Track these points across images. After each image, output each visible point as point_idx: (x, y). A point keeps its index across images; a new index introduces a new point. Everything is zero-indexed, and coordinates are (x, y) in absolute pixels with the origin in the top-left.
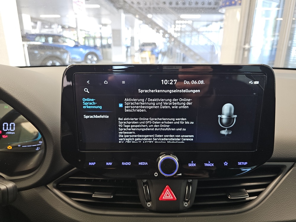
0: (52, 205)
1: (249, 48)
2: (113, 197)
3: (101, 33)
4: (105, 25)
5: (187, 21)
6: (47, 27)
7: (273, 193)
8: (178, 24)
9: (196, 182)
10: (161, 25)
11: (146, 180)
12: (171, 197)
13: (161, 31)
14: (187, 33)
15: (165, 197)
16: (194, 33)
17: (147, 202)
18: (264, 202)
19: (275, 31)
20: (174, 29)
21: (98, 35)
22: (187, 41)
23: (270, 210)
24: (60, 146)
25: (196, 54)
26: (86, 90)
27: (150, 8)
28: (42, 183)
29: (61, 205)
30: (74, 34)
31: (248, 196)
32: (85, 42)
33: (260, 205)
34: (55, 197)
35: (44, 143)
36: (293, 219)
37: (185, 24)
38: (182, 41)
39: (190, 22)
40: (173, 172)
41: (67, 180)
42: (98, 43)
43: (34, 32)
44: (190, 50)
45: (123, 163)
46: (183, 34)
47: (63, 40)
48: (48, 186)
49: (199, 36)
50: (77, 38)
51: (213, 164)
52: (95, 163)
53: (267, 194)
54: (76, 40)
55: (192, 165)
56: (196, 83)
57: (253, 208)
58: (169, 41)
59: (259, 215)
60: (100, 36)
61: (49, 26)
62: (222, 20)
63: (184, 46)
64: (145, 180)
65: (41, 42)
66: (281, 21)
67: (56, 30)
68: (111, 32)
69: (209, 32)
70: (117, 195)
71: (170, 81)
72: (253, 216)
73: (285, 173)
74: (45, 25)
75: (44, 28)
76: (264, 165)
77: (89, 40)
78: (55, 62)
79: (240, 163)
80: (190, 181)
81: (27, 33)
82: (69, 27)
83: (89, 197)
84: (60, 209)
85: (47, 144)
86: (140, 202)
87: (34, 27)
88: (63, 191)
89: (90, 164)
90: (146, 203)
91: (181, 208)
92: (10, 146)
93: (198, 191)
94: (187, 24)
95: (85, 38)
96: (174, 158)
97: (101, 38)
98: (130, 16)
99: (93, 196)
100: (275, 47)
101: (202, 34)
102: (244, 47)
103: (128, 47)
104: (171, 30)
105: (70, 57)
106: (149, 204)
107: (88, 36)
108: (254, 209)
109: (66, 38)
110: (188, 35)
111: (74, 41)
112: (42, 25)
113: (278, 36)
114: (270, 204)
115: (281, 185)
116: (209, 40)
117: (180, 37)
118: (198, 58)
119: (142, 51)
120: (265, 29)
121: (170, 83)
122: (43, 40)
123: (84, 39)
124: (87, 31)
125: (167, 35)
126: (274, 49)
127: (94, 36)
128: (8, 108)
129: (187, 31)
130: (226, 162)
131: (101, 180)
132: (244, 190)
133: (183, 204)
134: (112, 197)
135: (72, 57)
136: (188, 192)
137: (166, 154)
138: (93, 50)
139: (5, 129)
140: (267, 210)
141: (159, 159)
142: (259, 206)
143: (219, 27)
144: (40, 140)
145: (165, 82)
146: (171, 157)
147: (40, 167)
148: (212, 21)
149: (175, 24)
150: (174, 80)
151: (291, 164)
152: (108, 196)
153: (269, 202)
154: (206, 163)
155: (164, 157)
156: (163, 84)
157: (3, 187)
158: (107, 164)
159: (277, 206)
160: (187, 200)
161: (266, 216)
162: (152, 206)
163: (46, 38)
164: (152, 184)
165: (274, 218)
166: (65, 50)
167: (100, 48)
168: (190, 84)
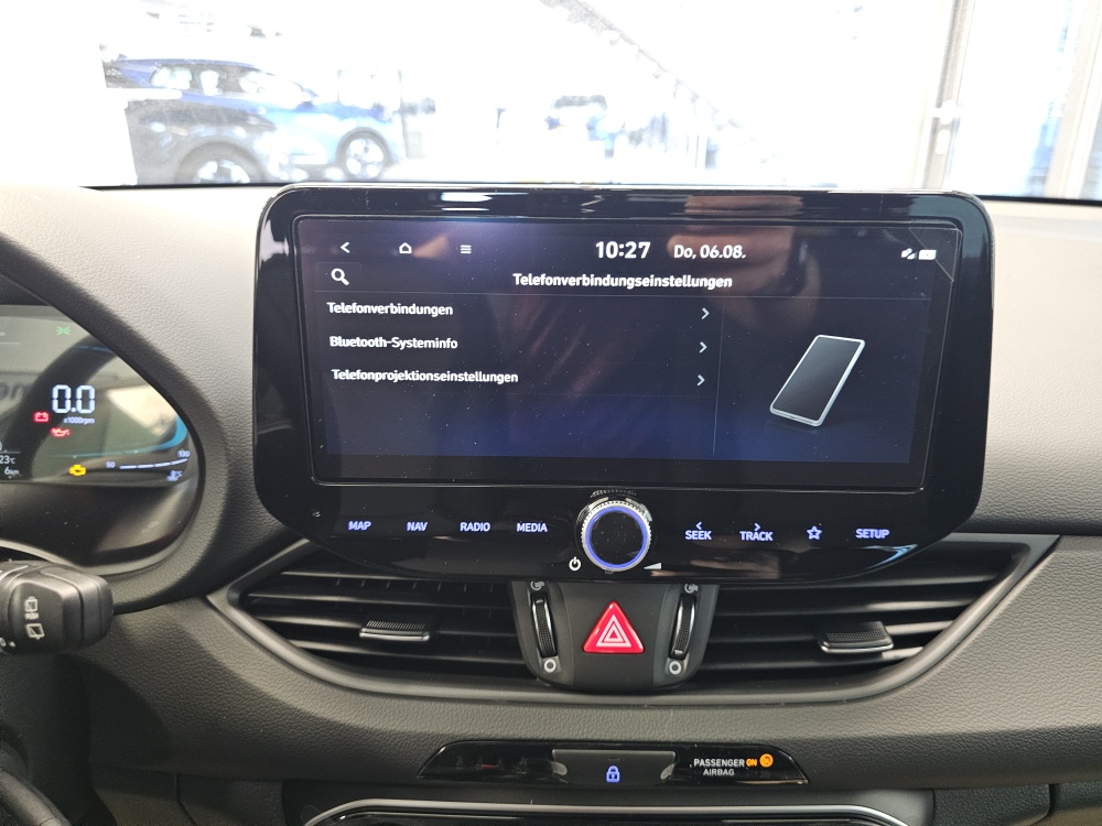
0: (225, 661)
1: (953, 119)
2: (430, 640)
7: (977, 639)
9: (711, 594)
11: (543, 584)
12: (624, 642)
15: (603, 641)
17: (544, 656)
18: (944, 666)
23: (964, 695)
24: (251, 467)
26: (338, 275)
28: (192, 589)
29: (256, 662)
31: (891, 646)
33: (929, 676)
34: (237, 634)
35: (196, 458)
36: (1040, 726)
40: (632, 559)
41: (274, 580)
45: (463, 526)
47: (256, 83)
48: (212, 599)
51: (771, 533)
52: (368, 524)
53: (957, 640)
54: (307, 84)
55: (698, 534)
56: (717, 252)
57: (904, 685)
59: (922, 710)
64: (537, 584)
65: (175, 89)
70: (443, 632)
71: (627, 245)
72: (902, 711)
73: (1025, 569)
76: (947, 542)
78: (227, 165)
79: (862, 533)
80: (693, 589)
81: (121, 56)
83: (350, 637)
84: (251, 675)
85: (208, 459)
86: (520, 656)
88: (262, 618)
89: (353, 526)
90: (540, 660)
91: (658, 678)
92: (77, 467)
93: (719, 625)
96: (640, 514)
99: (362, 635)
100: (1056, 114)
103: (500, 112)
106: (550, 665)
108: (909, 690)
111: (299, 85)
114: (965, 675)
115: (1007, 610)
119: (552, 124)
121: (625, 253)
122: (183, 80)
126: (1053, 123)
128: (68, 334)
130: (814, 528)
131: (392, 581)
132: (879, 624)
133: (664, 664)
134: (426, 638)
135: (291, 149)
136: (682, 625)
137: (612, 497)
138: (369, 123)
139: (62, 405)
140: (952, 694)
141: (586, 513)
142: (924, 680)
144: (184, 446)
145: (608, 249)
146: (627, 509)
147: (182, 536)
150: (641, 245)
151: (1048, 539)
152: (414, 633)
153: (962, 668)
154: (747, 530)
155: (604, 507)
156: (601, 256)
157: (66, 591)
158: (411, 526)
159: (988, 680)
160: (678, 652)
161: (946, 713)
162: (559, 669)
163: (193, 75)
164: (561, 598)
165: (975, 720)
166: (266, 121)
167: (394, 113)
168: (695, 256)
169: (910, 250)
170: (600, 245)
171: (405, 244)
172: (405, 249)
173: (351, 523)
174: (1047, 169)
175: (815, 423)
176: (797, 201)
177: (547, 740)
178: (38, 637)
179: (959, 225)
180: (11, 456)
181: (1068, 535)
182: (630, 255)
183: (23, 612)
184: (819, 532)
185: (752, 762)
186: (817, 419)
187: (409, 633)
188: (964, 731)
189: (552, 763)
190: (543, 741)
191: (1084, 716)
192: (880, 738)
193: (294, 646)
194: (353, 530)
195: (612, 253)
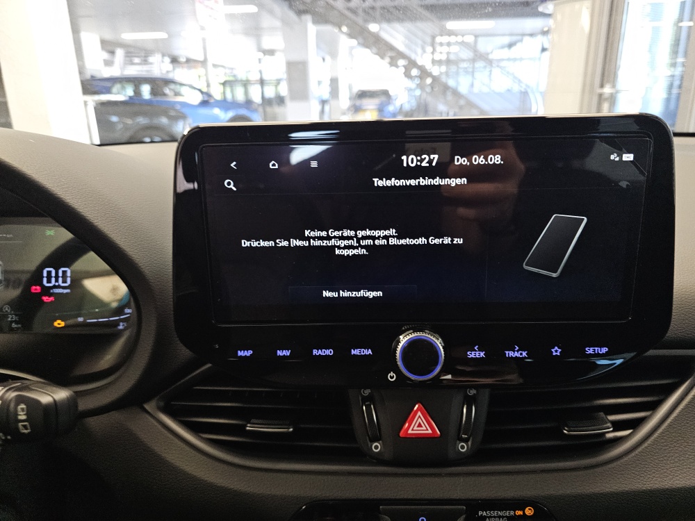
0: (155, 448)
1: (612, 94)
2: (293, 431)
3: (261, 72)
4: (271, 52)
5: (463, 36)
6: (137, 60)
7: (671, 422)
8: (441, 44)
9: (485, 396)
10: (401, 48)
11: (370, 391)
12: (427, 430)
13: (402, 62)
14: (464, 65)
15: (412, 430)
16: (480, 64)
17: (373, 441)
19: (675, 53)
20: (431, 56)
21: (255, 77)
22: (463, 84)
23: (665, 462)
24: (172, 316)
26: (229, 184)
27: (373, 8)
28: (133, 400)
29: (176, 448)
30: (199, 77)
31: (611, 429)
32: (224, 93)
33: (640, 449)
35: (135, 315)
37: (457, 43)
38: (451, 83)
39: (470, 39)
40: (431, 372)
42: (255, 95)
43: (107, 72)
45: (315, 352)
46: (453, 68)
47: (173, 90)
48: (147, 406)
49: (491, 71)
50: (206, 85)
51: (526, 352)
52: (250, 352)
53: (658, 424)
54: (205, 90)
55: (476, 354)
56: (484, 161)
57: (622, 456)
58: (421, 86)
59: (636, 473)
60: (258, 77)
61: (143, 59)
62: (546, 32)
63: (456, 93)
64: (366, 391)
65: (125, 95)
66: (690, 27)
67: (159, 67)
68: (284, 68)
69: (515, 60)
70: (302, 426)
71: (423, 157)
72: (623, 474)
74: (132, 56)
75: (133, 64)
77: (234, 88)
79: (590, 351)
80: (472, 392)
81: (92, 77)
82: (188, 61)
83: (239, 430)
84: (174, 458)
86: (355, 441)
87: (108, 63)
88: (180, 419)
89: (240, 353)
90: (369, 443)
91: (451, 455)
93: (491, 417)
94: (463, 43)
95: (224, 84)
96: (436, 341)
97: (262, 82)
98: (328, 28)
99: (248, 428)
100: (675, 91)
101: (498, 66)
102: (600, 91)
103: (323, 102)
104: (424, 60)
106: (376, 447)
107: (231, 79)
108: (625, 459)
109: (181, 85)
110: (466, 68)
111: (200, 90)
112: (125, 57)
113: (683, 64)
114: (664, 448)
115: (690, 402)
116: (515, 78)
117: (447, 74)
119: (356, 109)
120: (650, 51)
121: (421, 163)
122: (130, 92)
123: (222, 86)
124: (230, 68)
125: (414, 72)
126: (674, 97)
127: (244, 79)
129: (463, 60)
130: (556, 348)
131: (266, 392)
132: (602, 414)
133: (455, 446)
134: (291, 429)
136: (466, 418)
137: (416, 329)
138: (243, 112)
139: (49, 281)
140: (656, 461)
141: (399, 342)
142: (636, 452)
143: (540, 49)
144: (128, 305)
145: (410, 160)
146: (427, 337)
147: (127, 364)
148: (523, 35)
149: (433, 45)
150: (432, 156)
152: (282, 427)
153: (663, 443)
154: (509, 350)
155: (411, 336)
156: (405, 165)
157: (45, 399)
158: (280, 353)
159: (681, 451)
160: (464, 436)
161: (654, 475)
162: (383, 450)
163: (135, 87)
164: (383, 401)
165: (674, 479)
166: (180, 112)
167: (259, 105)
168: (468, 164)
170: (404, 157)
171: (273, 162)
172: (274, 165)
175: (554, 275)
177: (376, 500)
178: (26, 431)
180: (16, 315)
182: (424, 164)
183: (16, 414)
184: (560, 350)
185: (519, 513)
186: (555, 272)
187: (279, 427)
188: (667, 487)
189: (380, 515)
190: (373, 500)
192: (609, 493)
193: (202, 438)
194: (241, 356)
195: (412, 163)
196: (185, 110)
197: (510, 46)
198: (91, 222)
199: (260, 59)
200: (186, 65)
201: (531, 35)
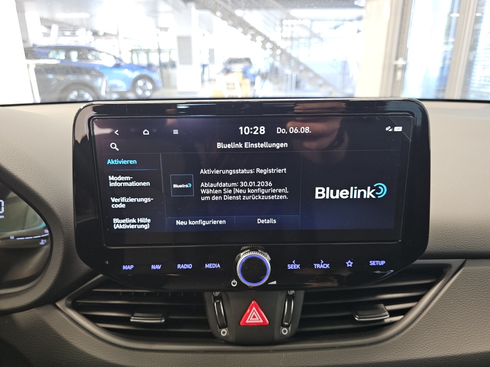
0: (64, 336)
1: (403, 65)
2: (165, 322)
3: (158, 43)
4: (165, 29)
5: (302, 20)
6: (68, 33)
7: (429, 311)
8: (287, 26)
9: (301, 294)
11: (219, 293)
12: (259, 320)
13: (259, 38)
14: (302, 41)
15: (249, 320)
16: (315, 40)
17: (221, 328)
18: (414, 325)
19: (447, 35)
20: (280, 34)
22: (300, 53)
23: (424, 339)
25: (317, 76)
26: (113, 146)
28: (48, 300)
29: (79, 335)
30: (114, 46)
31: (389, 316)
32: (132, 58)
33: (407, 330)
34: (70, 322)
37: (298, 25)
38: (294, 54)
39: (307, 23)
40: (262, 279)
41: (89, 294)
42: (155, 60)
43: (46, 42)
44: (307, 69)
45: (179, 266)
46: (296, 43)
47: (95, 56)
48: (58, 304)
49: (322, 45)
50: (118, 52)
51: (329, 264)
52: (132, 266)
53: (420, 311)
54: (118, 56)
55: (294, 266)
56: (297, 131)
57: (395, 335)
58: (273, 56)
59: (404, 347)
60: (156, 47)
61: (72, 32)
62: (360, 19)
63: (298, 63)
64: (216, 293)
65: (58, 59)
66: (457, 17)
67: (83, 39)
68: (175, 40)
70: (171, 317)
71: (254, 128)
72: (395, 348)
73: (450, 276)
74: (64, 30)
75: (64, 35)
76: (414, 265)
77: (139, 55)
78: (82, 92)
79: (372, 263)
80: (292, 292)
81: (34, 45)
82: (105, 34)
83: (125, 321)
84: (77, 342)
86: (209, 327)
87: (46, 35)
88: (82, 313)
89: (125, 268)
90: (219, 330)
91: (277, 337)
93: (306, 310)
94: (302, 25)
95: (132, 51)
96: (265, 258)
97: (159, 51)
98: (207, 13)
99: (132, 320)
100: (447, 62)
101: (327, 42)
102: (395, 63)
103: (204, 66)
104: (275, 36)
105: (107, 83)
106: (224, 332)
107: (137, 48)
108: (398, 338)
109: (100, 52)
110: (304, 43)
111: (114, 56)
112: (59, 31)
113: (453, 43)
114: (424, 329)
115: (442, 296)
117: (291, 47)
118: (320, 82)
119: (227, 71)
121: (253, 132)
122: (62, 55)
123: (130, 53)
124: (136, 40)
125: (268, 45)
126: (446, 66)
127: (147, 48)
129: (303, 38)
130: (349, 261)
131: (147, 293)
132: (382, 306)
133: (279, 330)
134: (163, 321)
135: (111, 85)
136: (287, 309)
137: (252, 250)
138: (146, 72)
140: (418, 339)
141: (239, 257)
142: (405, 332)
143: (357, 30)
145: (245, 130)
146: (258, 255)
147: (42, 274)
148: (344, 20)
149: (281, 25)
150: (261, 128)
151: (460, 261)
152: (157, 319)
153: (423, 326)
154: (317, 264)
155: (247, 255)
156: (242, 133)
158: (153, 267)
159: (435, 331)
160: (286, 324)
161: (416, 349)
162: (228, 334)
163: (66, 53)
164: (228, 299)
165: (430, 351)
166: (99, 72)
167: (157, 67)
168: (286, 133)
169: (390, 127)
170: (241, 128)
171: (146, 130)
172: (146, 132)
173: (124, 266)
174: (445, 86)
176: (343, 105)
179: (413, 115)
181: (469, 259)
182: (255, 133)
184: (352, 263)
187: (154, 319)
188: (425, 357)
191: (482, 347)
192: (385, 362)
193: (98, 326)
194: (125, 270)
195: (247, 132)
196: (102, 71)
197: (336, 28)
198: (12, 174)
199: (158, 34)
200: (104, 37)
201: (351, 21)
